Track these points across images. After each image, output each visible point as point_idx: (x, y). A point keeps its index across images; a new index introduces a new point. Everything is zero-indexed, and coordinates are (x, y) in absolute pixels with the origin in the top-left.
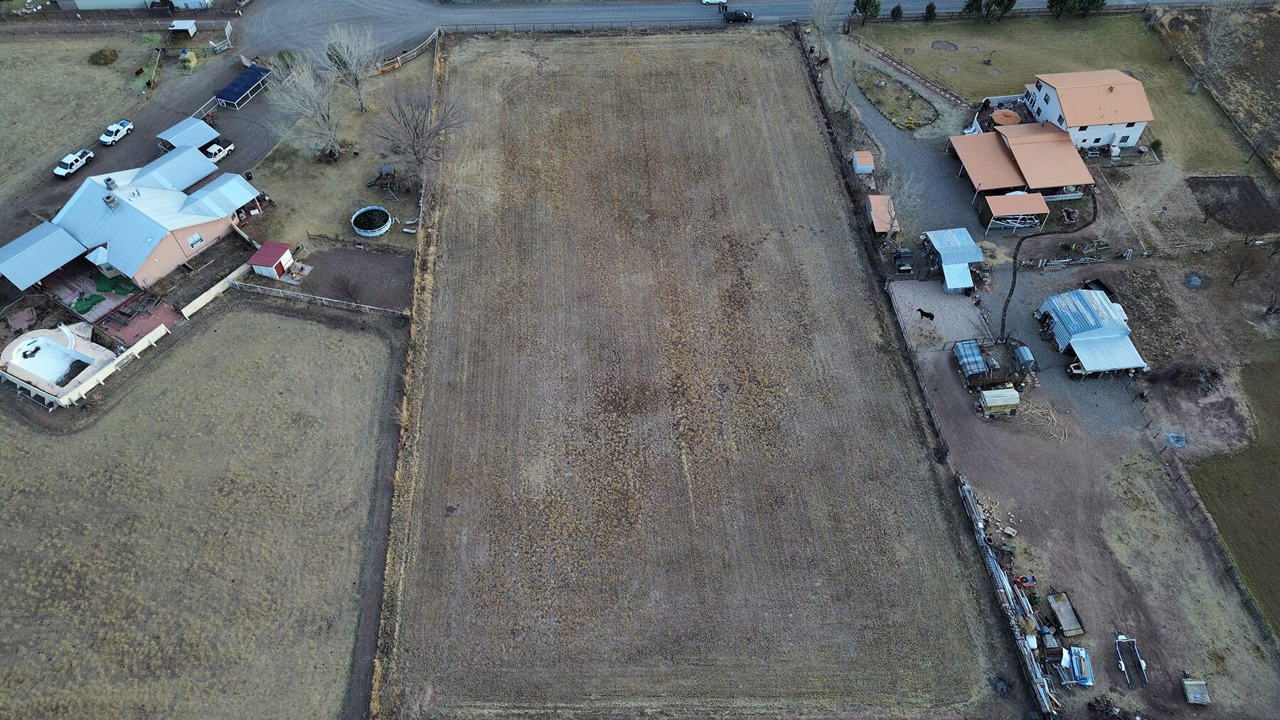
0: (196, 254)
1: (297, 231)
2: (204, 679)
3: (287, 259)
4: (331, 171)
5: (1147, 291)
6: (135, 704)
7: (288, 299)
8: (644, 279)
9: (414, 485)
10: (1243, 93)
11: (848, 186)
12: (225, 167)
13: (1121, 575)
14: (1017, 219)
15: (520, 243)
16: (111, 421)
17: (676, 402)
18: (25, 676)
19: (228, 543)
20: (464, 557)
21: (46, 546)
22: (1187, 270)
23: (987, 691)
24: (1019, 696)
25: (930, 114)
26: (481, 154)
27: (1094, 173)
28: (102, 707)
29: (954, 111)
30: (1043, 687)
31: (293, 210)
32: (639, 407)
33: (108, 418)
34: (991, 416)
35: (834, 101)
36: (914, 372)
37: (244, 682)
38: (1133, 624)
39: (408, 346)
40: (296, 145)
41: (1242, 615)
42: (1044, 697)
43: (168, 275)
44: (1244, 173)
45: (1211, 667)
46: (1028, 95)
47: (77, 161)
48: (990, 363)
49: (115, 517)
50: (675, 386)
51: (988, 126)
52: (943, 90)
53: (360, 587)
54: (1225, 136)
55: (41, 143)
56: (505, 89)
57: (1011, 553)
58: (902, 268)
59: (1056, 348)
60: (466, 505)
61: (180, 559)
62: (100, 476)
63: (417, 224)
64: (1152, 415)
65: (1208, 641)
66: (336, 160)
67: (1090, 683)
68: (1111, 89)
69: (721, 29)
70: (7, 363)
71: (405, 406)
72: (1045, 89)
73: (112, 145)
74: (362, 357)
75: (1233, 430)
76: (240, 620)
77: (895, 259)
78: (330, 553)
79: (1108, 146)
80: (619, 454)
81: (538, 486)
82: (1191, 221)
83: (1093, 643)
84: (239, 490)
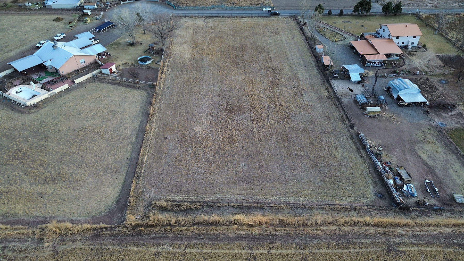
0: (82, 67)
1: (118, 62)
2: (67, 185)
3: (113, 68)
4: (132, 48)
5: (426, 83)
6: (38, 192)
7: (113, 80)
8: (241, 78)
9: (153, 130)
10: (454, 34)
11: (314, 55)
13: (424, 163)
14: (376, 62)
15: (197, 68)
16: (44, 111)
17: (251, 111)
19: (82, 145)
20: (170, 152)
21: (13, 144)
22: (440, 79)
23: (374, 197)
24: (387, 198)
25: (343, 38)
26: (185, 46)
27: (403, 51)
28: (26, 192)
29: (351, 38)
30: (397, 195)
31: (118, 57)
32: (238, 112)
33: (43, 110)
34: (370, 116)
35: (309, 34)
36: (340, 104)
37: (82, 186)
38: (431, 178)
39: (155, 92)
40: (121, 42)
42: (397, 198)
43: (71, 73)
44: (457, 54)
46: (377, 32)
47: (45, 42)
48: (369, 101)
49: (41, 137)
50: (252, 106)
51: (364, 39)
52: (347, 32)
53: (130, 159)
54: (449, 45)
55: (33, 39)
56: (194, 29)
57: (381, 155)
58: (335, 75)
59: (393, 98)
60: (172, 137)
62: (37, 125)
63: (160, 62)
66: (134, 45)
67: (416, 195)
68: (407, 26)
69: (269, 17)
70: (10, 94)
71: (152, 109)
72: (383, 28)
73: (57, 40)
74: (138, 96)
76: (83, 168)
77: (332, 73)
78: (119, 149)
79: (407, 45)
80: (230, 124)
81: (199, 132)
82: (439, 66)
83: (415, 183)
84: (88, 130)
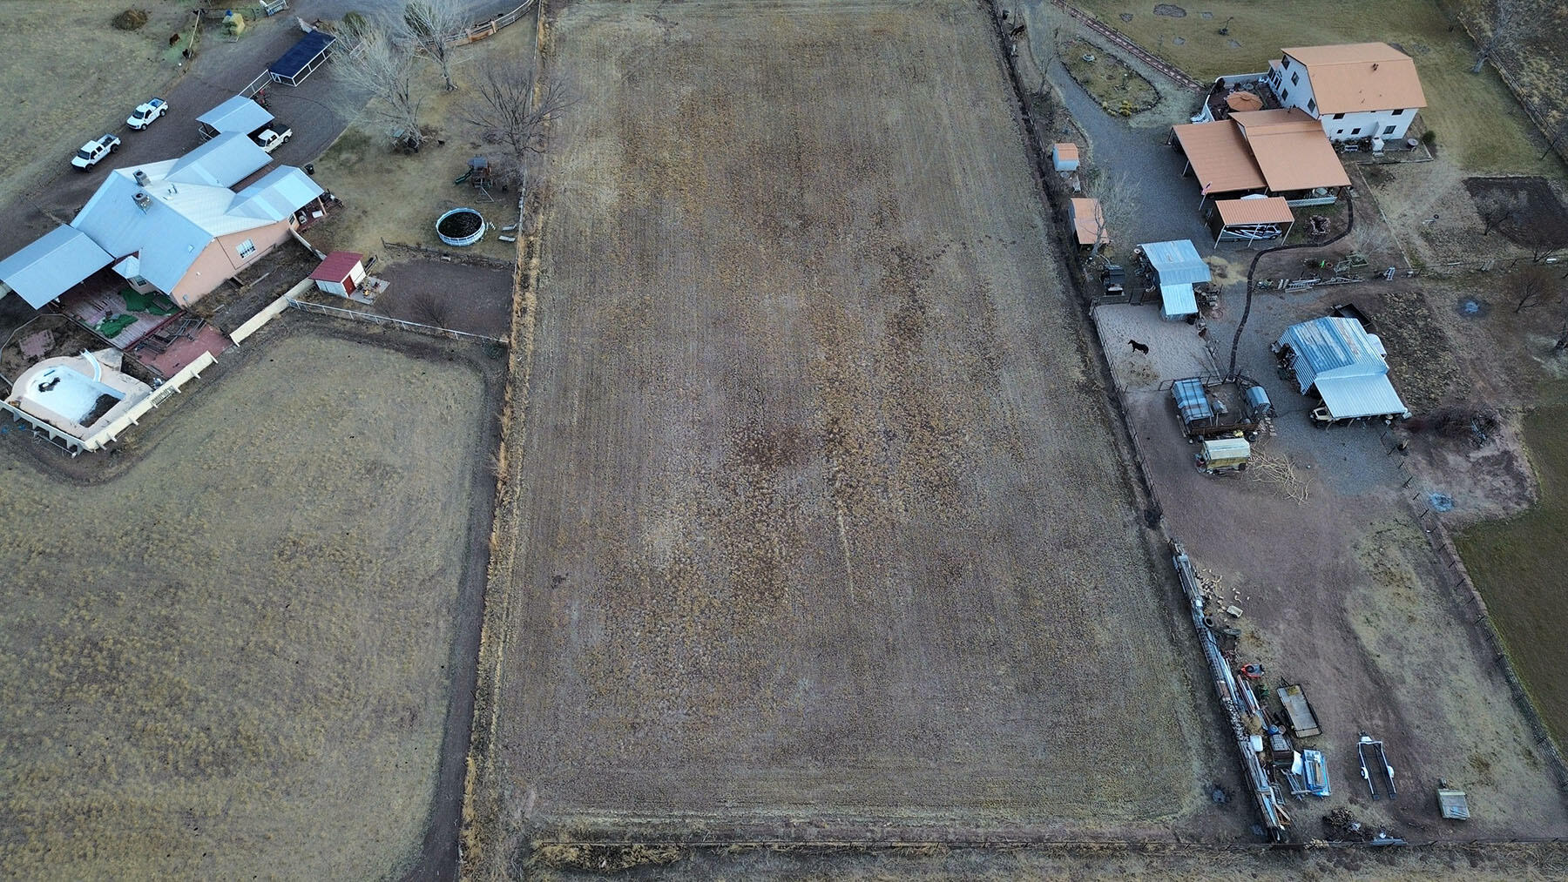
0: (247, 265)
1: (370, 238)
2: (264, 779)
3: (357, 273)
4: (410, 164)
5: (1411, 319)
6: (182, 807)
7: (359, 322)
8: (794, 301)
9: (514, 549)
10: (1539, 72)
11: (1046, 186)
12: (280, 158)
13: (1367, 664)
14: (1254, 229)
15: (642, 255)
16: (147, 469)
17: (831, 452)
18: (49, 772)
19: (291, 617)
20: (574, 636)
21: (71, 619)
22: (1462, 293)
23: (1202, 801)
24: (1239, 807)
25: (1150, 97)
26: (595, 145)
27: (1349, 170)
28: (142, 809)
29: (1180, 93)
30: (1269, 797)
31: (365, 212)
32: (786, 458)
33: (143, 466)
34: (1216, 471)
35: (1031, 80)
36: (1122, 418)
37: (312, 782)
38: (1380, 723)
39: (506, 380)
40: (367, 132)
41: (1512, 714)
42: (1269, 809)
43: (213, 292)
44: (1536, 173)
45: (1473, 775)
46: (1272, 74)
47: (99, 149)
48: (1216, 407)
49: (154, 585)
50: (831, 432)
51: (1222, 111)
52: (1167, 66)
53: (449, 671)
54: (1514, 127)
55: (55, 127)
56: (624, 62)
57: (1236, 638)
58: (1111, 289)
59: (1297, 388)
60: (577, 575)
61: (234, 636)
62: (135, 536)
63: (516, 230)
64: (1411, 469)
65: (1470, 743)
66: (416, 151)
67: (1327, 794)
68: (1375, 67)
70: (20, 398)
71: (502, 454)
72: (1293, 66)
73: (142, 129)
74: (450, 394)
75: (1511, 490)
76: (306, 709)
77: (1103, 277)
78: (413, 631)
79: (1370, 138)
80: (762, 514)
81: (664, 552)
82: (1468, 232)
83: (1330, 746)
84: (303, 553)
